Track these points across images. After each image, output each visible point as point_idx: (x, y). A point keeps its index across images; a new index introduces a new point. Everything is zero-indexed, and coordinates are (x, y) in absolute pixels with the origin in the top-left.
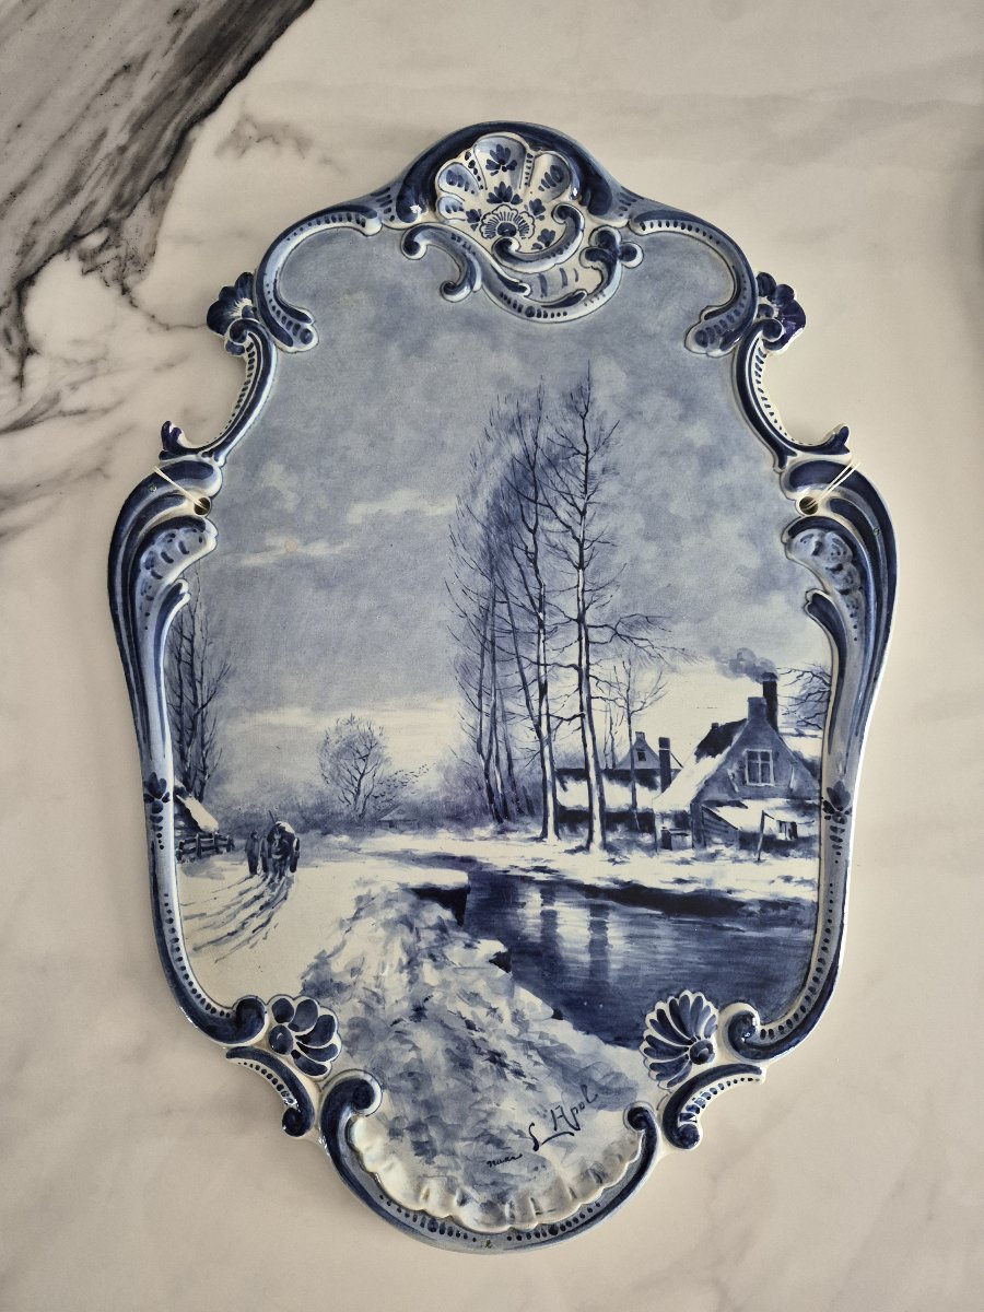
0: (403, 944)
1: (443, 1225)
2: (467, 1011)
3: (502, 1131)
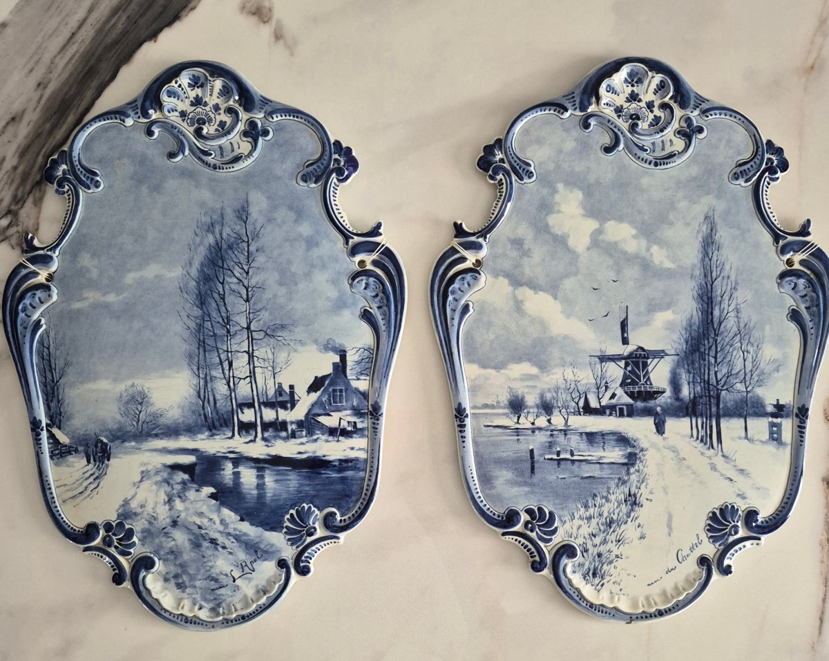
0: (165, 492)
1: (191, 620)
2: (198, 521)
3: (217, 575)
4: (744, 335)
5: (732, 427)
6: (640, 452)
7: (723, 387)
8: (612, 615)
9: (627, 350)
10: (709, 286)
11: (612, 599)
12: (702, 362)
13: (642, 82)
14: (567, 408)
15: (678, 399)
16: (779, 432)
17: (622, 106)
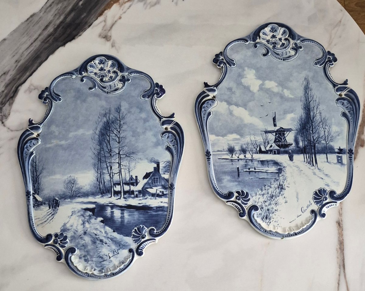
0: (82, 220)
1: (90, 275)
2: (95, 232)
3: (103, 255)
4: (324, 122)
5: (321, 158)
6: (283, 168)
7: (316, 142)
8: (275, 235)
9: (276, 129)
10: (308, 104)
11: (274, 228)
12: (307, 133)
13: (277, 31)
14: (252, 151)
15: (298, 147)
16: (341, 160)
17: (269, 40)
